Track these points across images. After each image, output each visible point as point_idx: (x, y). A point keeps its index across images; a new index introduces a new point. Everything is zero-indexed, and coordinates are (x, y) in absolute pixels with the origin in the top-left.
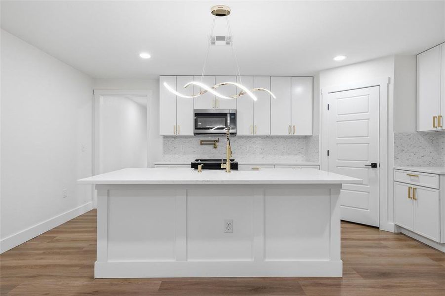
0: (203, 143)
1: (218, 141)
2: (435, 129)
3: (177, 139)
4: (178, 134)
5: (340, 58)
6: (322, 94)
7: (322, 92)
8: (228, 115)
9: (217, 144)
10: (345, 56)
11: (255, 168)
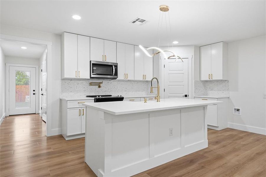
0: (92, 84)
1: (102, 83)
2: (209, 79)
3: (71, 81)
4: (79, 77)
5: (176, 43)
6: (161, 59)
7: (161, 58)
8: (113, 66)
9: (101, 85)
10: (178, 41)
11: (132, 99)
